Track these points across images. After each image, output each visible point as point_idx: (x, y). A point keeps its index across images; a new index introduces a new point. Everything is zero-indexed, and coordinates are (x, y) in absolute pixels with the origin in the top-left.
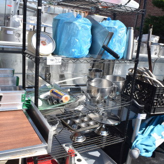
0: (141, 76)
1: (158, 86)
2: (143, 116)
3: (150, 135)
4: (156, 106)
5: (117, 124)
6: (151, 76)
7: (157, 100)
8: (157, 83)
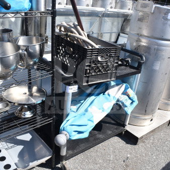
0: (67, 35)
1: (90, 48)
2: (73, 89)
3: (86, 110)
4: (89, 74)
5: (39, 102)
6: (80, 34)
7: (89, 66)
8: (89, 43)
